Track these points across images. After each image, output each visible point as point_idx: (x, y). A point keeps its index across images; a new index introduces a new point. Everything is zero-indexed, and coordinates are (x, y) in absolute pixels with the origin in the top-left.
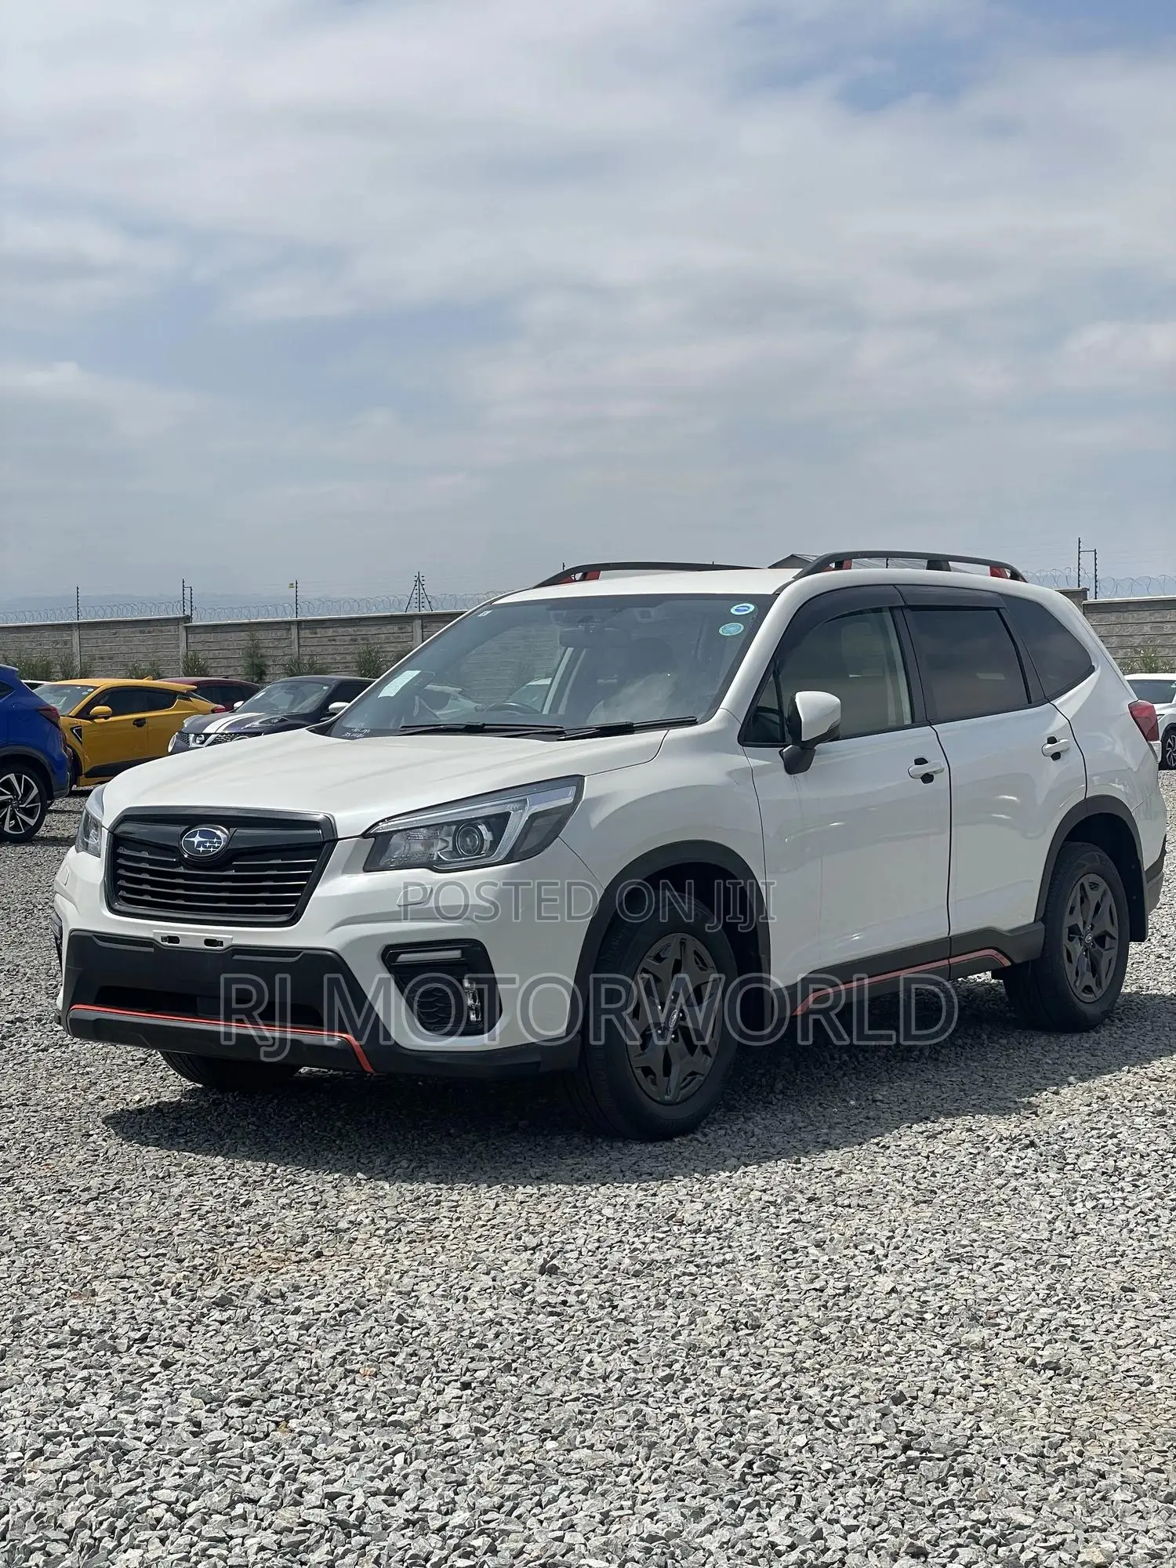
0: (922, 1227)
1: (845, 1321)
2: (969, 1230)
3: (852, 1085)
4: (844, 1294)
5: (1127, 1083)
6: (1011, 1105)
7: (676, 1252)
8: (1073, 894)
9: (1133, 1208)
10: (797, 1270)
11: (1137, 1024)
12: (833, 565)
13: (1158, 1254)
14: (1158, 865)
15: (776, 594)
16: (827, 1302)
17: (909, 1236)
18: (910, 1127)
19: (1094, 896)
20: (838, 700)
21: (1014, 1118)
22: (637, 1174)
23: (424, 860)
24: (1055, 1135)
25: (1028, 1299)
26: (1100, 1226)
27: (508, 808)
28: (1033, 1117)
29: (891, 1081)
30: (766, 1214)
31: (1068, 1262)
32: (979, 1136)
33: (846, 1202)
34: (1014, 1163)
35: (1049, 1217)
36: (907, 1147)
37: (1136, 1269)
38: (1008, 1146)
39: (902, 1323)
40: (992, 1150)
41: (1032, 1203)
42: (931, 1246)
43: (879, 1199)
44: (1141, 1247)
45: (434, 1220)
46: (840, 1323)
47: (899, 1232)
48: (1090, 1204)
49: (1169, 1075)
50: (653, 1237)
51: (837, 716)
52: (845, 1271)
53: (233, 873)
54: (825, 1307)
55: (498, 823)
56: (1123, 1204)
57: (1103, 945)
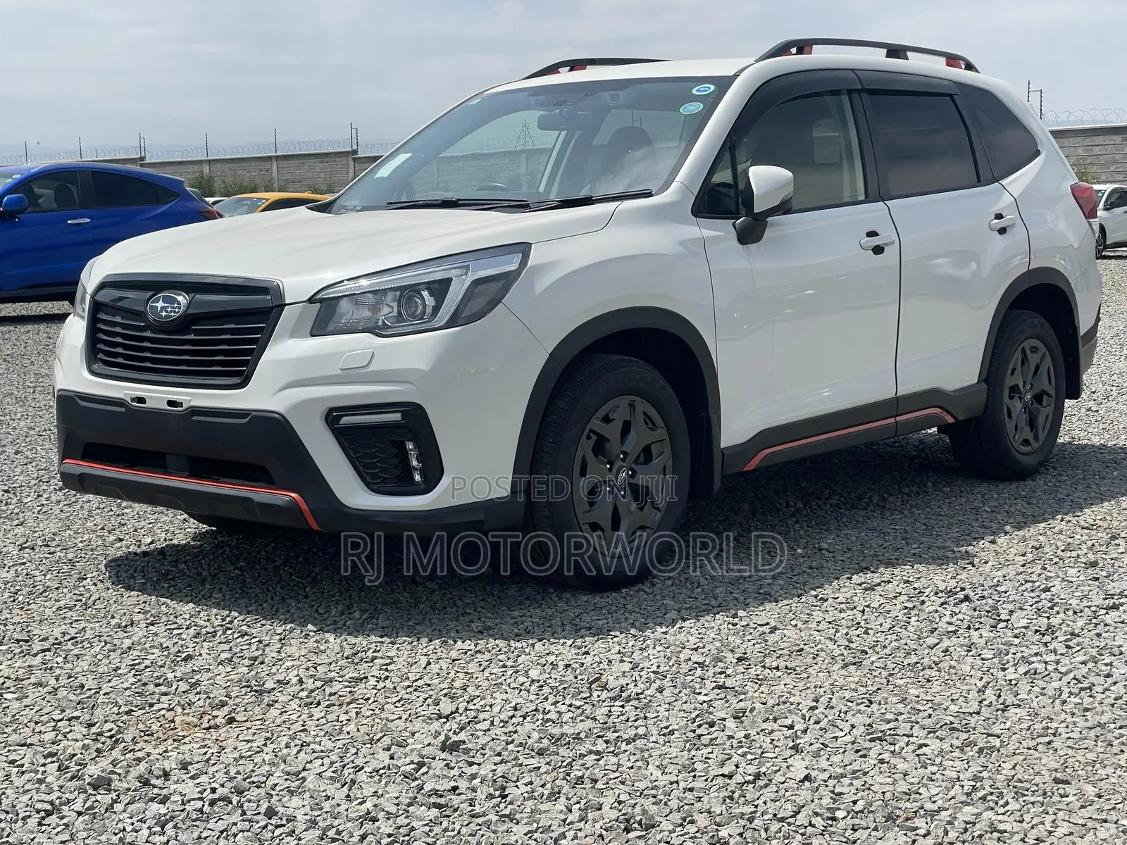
0: (848, 695)
1: (748, 820)
2: (895, 700)
3: (802, 532)
4: (754, 782)
5: (1061, 532)
6: (950, 554)
7: (589, 724)
8: (1015, 357)
9: (1066, 674)
10: (709, 749)
11: (1070, 472)
12: (794, 50)
13: (1092, 734)
14: (1093, 330)
15: (736, 76)
16: (733, 792)
17: (832, 708)
18: (850, 578)
19: (1033, 359)
20: (791, 174)
21: (951, 568)
22: (576, 629)
23: (371, 325)
24: (990, 587)
25: (952, 793)
26: (1031, 695)
27: (452, 274)
28: (970, 567)
29: (839, 528)
30: (691, 678)
31: (997, 742)
32: (915, 589)
33: (774, 664)
34: (947, 619)
35: (980, 684)
36: (844, 600)
37: (1070, 752)
38: (942, 600)
39: (810, 824)
40: (927, 604)
41: (963, 667)
42: (854, 721)
43: (809, 660)
44: (1075, 723)
45: (361, 679)
46: (742, 822)
47: (824, 700)
48: (1021, 670)
49: (1101, 523)
50: (571, 705)
51: (791, 189)
52: (759, 751)
53: (192, 337)
54: (731, 798)
55: (440, 288)
56: (1056, 669)
57: (1040, 403)
